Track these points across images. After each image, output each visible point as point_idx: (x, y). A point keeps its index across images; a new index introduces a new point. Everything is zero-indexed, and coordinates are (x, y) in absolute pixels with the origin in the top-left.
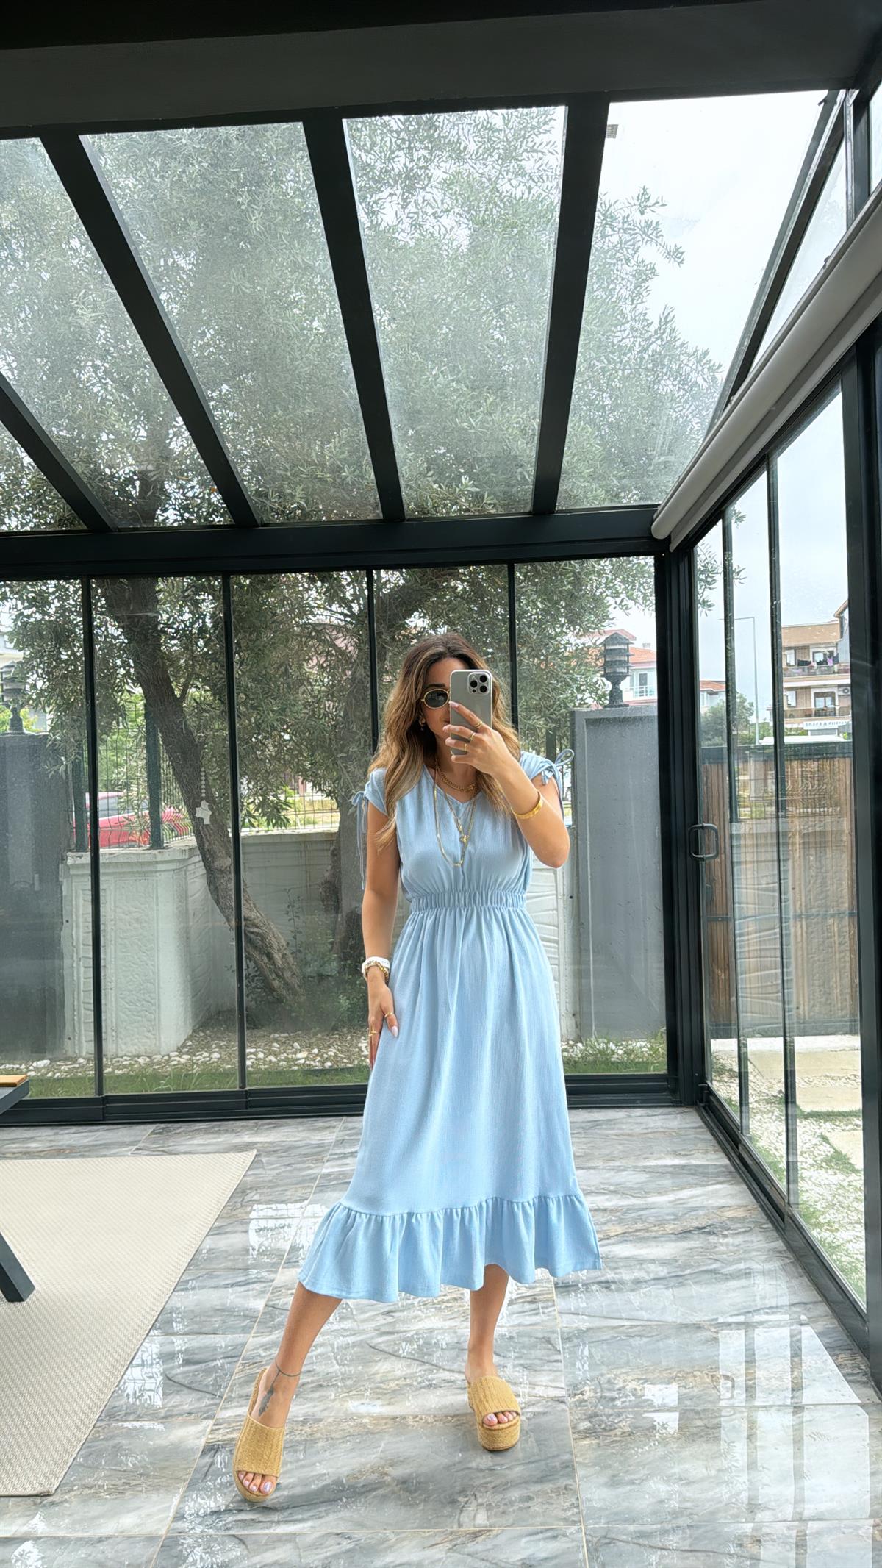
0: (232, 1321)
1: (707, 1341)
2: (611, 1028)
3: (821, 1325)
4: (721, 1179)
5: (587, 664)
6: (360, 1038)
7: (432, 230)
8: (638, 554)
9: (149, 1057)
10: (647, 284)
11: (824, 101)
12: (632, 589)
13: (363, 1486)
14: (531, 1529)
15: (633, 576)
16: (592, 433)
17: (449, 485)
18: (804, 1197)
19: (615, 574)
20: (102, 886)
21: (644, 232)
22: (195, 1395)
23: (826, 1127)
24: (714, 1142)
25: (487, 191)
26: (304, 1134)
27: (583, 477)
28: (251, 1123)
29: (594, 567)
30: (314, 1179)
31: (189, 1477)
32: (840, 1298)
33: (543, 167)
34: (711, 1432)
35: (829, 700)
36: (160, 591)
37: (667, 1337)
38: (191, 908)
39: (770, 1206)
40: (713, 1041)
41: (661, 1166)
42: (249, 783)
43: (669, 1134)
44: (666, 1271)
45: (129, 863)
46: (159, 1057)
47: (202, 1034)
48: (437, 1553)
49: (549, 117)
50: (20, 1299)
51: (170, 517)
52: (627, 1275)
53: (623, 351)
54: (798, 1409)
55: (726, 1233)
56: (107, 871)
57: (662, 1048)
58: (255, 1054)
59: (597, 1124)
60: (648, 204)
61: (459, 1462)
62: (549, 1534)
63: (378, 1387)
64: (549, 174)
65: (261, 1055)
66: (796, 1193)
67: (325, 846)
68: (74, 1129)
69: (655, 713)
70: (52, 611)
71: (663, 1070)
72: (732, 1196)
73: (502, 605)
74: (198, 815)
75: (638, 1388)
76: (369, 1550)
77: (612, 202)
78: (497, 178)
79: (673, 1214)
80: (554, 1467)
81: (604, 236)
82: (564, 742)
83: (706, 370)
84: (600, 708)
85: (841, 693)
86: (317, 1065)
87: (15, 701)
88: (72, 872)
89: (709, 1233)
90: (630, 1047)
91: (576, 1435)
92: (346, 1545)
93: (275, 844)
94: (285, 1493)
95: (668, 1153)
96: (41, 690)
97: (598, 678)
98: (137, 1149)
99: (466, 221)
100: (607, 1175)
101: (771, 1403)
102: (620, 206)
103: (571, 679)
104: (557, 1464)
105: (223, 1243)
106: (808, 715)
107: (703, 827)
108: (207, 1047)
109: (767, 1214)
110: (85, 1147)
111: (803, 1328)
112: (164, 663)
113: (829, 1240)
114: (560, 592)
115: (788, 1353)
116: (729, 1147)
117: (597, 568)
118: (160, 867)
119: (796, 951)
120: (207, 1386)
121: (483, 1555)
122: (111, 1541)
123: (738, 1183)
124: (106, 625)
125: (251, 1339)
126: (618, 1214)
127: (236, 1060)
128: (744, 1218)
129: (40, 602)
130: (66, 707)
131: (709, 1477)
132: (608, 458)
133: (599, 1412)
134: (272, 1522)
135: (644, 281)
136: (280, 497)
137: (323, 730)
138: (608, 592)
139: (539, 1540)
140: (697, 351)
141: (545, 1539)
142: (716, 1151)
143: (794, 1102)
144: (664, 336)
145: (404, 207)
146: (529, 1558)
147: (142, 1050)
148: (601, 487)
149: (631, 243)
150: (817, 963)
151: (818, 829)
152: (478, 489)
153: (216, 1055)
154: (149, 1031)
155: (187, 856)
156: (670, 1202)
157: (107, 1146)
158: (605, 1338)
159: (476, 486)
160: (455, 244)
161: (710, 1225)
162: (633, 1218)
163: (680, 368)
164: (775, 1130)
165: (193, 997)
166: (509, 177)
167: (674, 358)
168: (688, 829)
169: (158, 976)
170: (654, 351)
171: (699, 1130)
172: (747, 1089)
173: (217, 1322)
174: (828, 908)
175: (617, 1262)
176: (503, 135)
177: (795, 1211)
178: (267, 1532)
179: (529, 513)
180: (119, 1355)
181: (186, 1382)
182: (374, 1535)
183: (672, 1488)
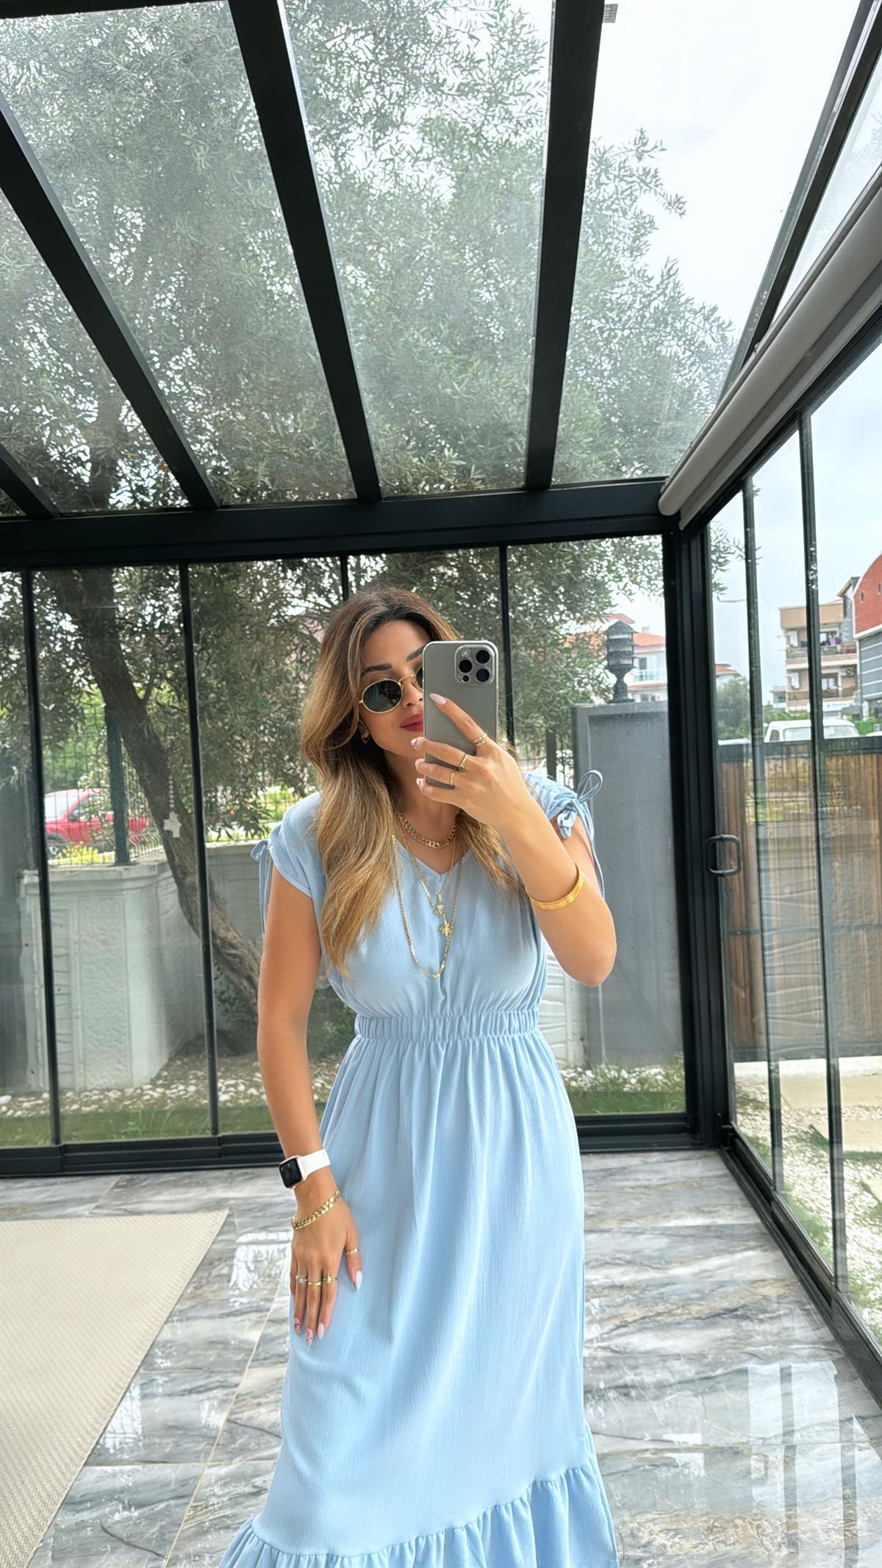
0: (189, 1445)
2: (627, 1054)
4: (752, 1243)
5: (589, 656)
7: (409, 181)
9: (122, 1091)
10: (646, 238)
12: (636, 573)
15: (637, 558)
17: (431, 460)
19: (619, 553)
21: (642, 180)
22: (134, 1555)
23: (865, 1171)
24: (742, 1195)
25: (471, 139)
27: (581, 448)
28: (224, 1173)
29: (594, 549)
33: (532, 110)
35: (831, 681)
36: (117, 582)
38: (163, 927)
39: (811, 1282)
41: (682, 1228)
42: (225, 790)
43: (690, 1185)
44: (693, 1371)
45: (93, 881)
46: (131, 1091)
47: (179, 1063)
49: (538, 55)
51: (121, 499)
52: (648, 1377)
53: (621, 309)
55: (761, 1316)
57: (679, 1077)
58: (235, 1086)
59: (610, 1173)
60: (646, 148)
64: (539, 118)
68: (28, 1182)
69: (665, 709)
71: (681, 1108)
72: (766, 1266)
73: (494, 591)
74: (166, 828)
75: (668, 1544)
77: (607, 148)
78: (483, 124)
79: (697, 1291)
81: (599, 184)
82: (566, 742)
83: (714, 329)
84: (604, 703)
85: (844, 674)
88: (30, 891)
89: (745, 1317)
90: (644, 1075)
95: (690, 1210)
97: (600, 670)
98: (97, 1208)
99: (448, 171)
100: (623, 1240)
102: (616, 152)
103: (572, 672)
105: (180, 1332)
107: (722, 839)
108: (185, 1078)
109: (808, 1291)
110: (38, 1205)
112: (125, 663)
114: (559, 577)
116: (759, 1202)
117: (599, 550)
118: (127, 885)
120: (149, 1540)
123: (773, 1249)
125: (207, 1471)
126: (637, 1292)
128: (783, 1296)
132: (609, 429)
135: (642, 235)
136: (241, 475)
138: (610, 577)
140: (704, 307)
142: (744, 1206)
143: (840, 1142)
144: (667, 292)
145: (375, 149)
147: (112, 1083)
148: (600, 459)
149: (628, 192)
150: (845, 980)
151: (843, 833)
152: (463, 463)
153: (190, 1090)
154: (120, 1063)
155: (155, 873)
156: (695, 1275)
157: (64, 1203)
158: (624, 1468)
159: (461, 459)
160: (435, 195)
161: (743, 1306)
162: (654, 1298)
163: (685, 327)
164: (809, 1175)
165: (169, 1023)
166: (496, 121)
167: (678, 316)
168: (705, 842)
169: (128, 1003)
170: (656, 308)
171: (724, 1180)
172: (780, 1123)
173: (168, 1445)
174: (852, 919)
175: (636, 1358)
176: (487, 76)
177: (844, 1295)
179: (522, 489)
180: (49, 1494)
181: (124, 1535)
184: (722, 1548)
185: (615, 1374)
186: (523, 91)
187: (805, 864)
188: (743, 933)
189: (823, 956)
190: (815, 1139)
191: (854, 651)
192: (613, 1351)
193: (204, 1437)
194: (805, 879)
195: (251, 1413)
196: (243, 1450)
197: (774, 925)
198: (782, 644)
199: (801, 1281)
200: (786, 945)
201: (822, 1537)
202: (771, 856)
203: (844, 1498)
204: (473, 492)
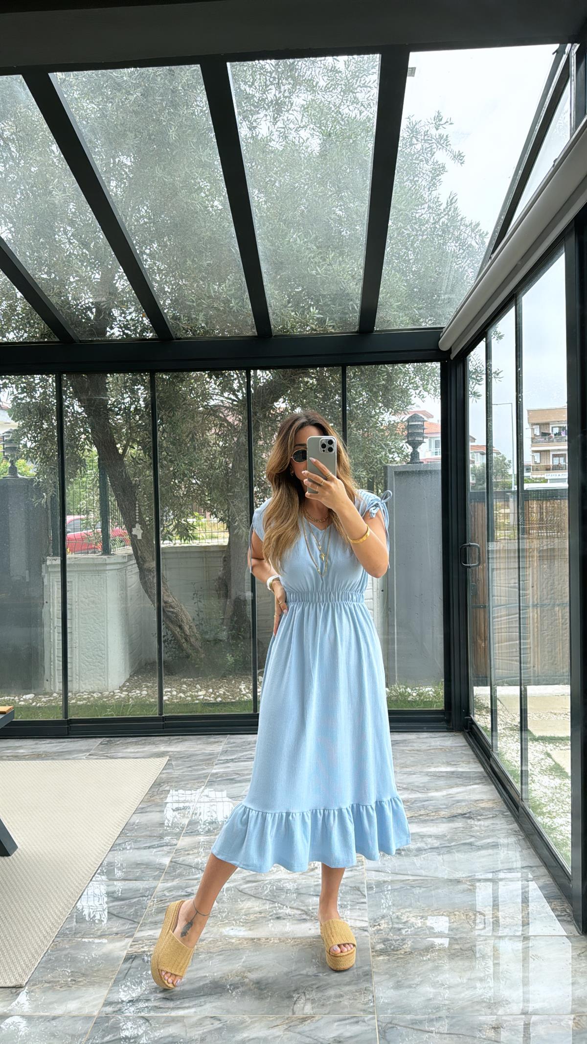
0: (149, 872)
1: (464, 891)
2: (409, 678)
3: (542, 881)
4: (478, 781)
5: (395, 435)
6: (240, 682)
7: (294, 140)
8: (431, 361)
9: (101, 693)
10: (440, 177)
11: (557, 51)
12: (427, 384)
13: (230, 985)
14: (341, 1016)
15: (428, 375)
16: (400, 278)
17: (302, 314)
18: (533, 794)
19: (417, 372)
20: (68, 579)
21: (438, 142)
22: (121, 921)
23: (550, 747)
24: (474, 756)
25: (333, 114)
26: (200, 746)
27: (393, 308)
28: (166, 738)
29: (401, 369)
30: (206, 777)
31: (114, 977)
32: (554, 864)
33: (371, 97)
34: (464, 953)
35: (562, 459)
36: (109, 382)
37: (437, 888)
38: (129, 594)
39: (509, 800)
40: (475, 688)
41: (438, 772)
42: (169, 512)
43: (443, 750)
44: (439, 843)
45: (87, 565)
46: (107, 693)
47: (136, 678)
48: (277, 1032)
50: (8, 855)
51: (115, 332)
53: (421, 223)
54: (526, 938)
55: (479, 818)
56: (71, 570)
57: (442, 693)
58: (170, 692)
60: (441, 123)
61: (295, 970)
62: (355, 1020)
63: (243, 918)
65: (175, 693)
66: (527, 791)
67: (219, 554)
68: (48, 741)
69: (439, 468)
70: (37, 396)
71: (441, 707)
72: (485, 793)
73: (338, 393)
74: (133, 533)
76: (233, 1029)
77: (417, 121)
78: (340, 104)
79: (444, 804)
80: (359, 975)
81: (411, 144)
82: (380, 486)
83: (477, 237)
84: (404, 464)
86: (212, 700)
87: (12, 456)
88: (50, 570)
89: (470, 818)
90: (421, 691)
91: (374, 953)
92: (217, 1025)
93: (186, 552)
95: (443, 763)
96: (30, 448)
97: (403, 444)
98: (90, 755)
99: (318, 134)
100: (402, 777)
101: (505, 934)
102: (422, 125)
103: (385, 444)
104: (361, 973)
106: (548, 469)
107: (470, 545)
108: (139, 687)
109: (507, 806)
110: (55, 753)
111: (530, 882)
112: (111, 431)
113: (549, 824)
114: (378, 386)
115: (520, 900)
116: (484, 760)
117: (404, 370)
118: (108, 567)
119: (534, 628)
120: (129, 915)
121: (308, 1033)
122: (61, 1019)
123: (489, 784)
124: (73, 405)
125: (160, 885)
126: (410, 803)
127: (157, 696)
128: (493, 808)
129: (29, 389)
130: (46, 459)
131: (462, 983)
132: (411, 296)
133: (390, 938)
134: (168, 1008)
135: (438, 175)
136: (189, 320)
137: (217, 477)
138: (411, 386)
139: (346, 1024)
140: (471, 223)
141: (350, 1024)
142: (475, 762)
143: (527, 730)
144: (450, 213)
145: (275, 123)
146: (339, 1036)
147: (96, 688)
148: (406, 315)
149: (429, 149)
152: (322, 316)
153: (145, 693)
154: (101, 676)
155: (126, 560)
156: (443, 796)
157: (70, 752)
158: (396, 888)
159: (321, 314)
160: (309, 150)
161: (469, 812)
162: (419, 807)
163: (460, 234)
165: (130, 653)
166: (348, 104)
167: (456, 228)
168: (460, 547)
169: (107, 640)
170: (443, 223)
171: (464, 748)
173: (138, 872)
176: (344, 75)
177: (526, 804)
178: (165, 1014)
179: (357, 332)
180: (72, 893)
181: (115, 913)
182: (236, 1019)
183: (437, 990)
193: (158, 869)
195: (185, 858)
196: (180, 875)
199: (505, 802)
204: (327, 333)
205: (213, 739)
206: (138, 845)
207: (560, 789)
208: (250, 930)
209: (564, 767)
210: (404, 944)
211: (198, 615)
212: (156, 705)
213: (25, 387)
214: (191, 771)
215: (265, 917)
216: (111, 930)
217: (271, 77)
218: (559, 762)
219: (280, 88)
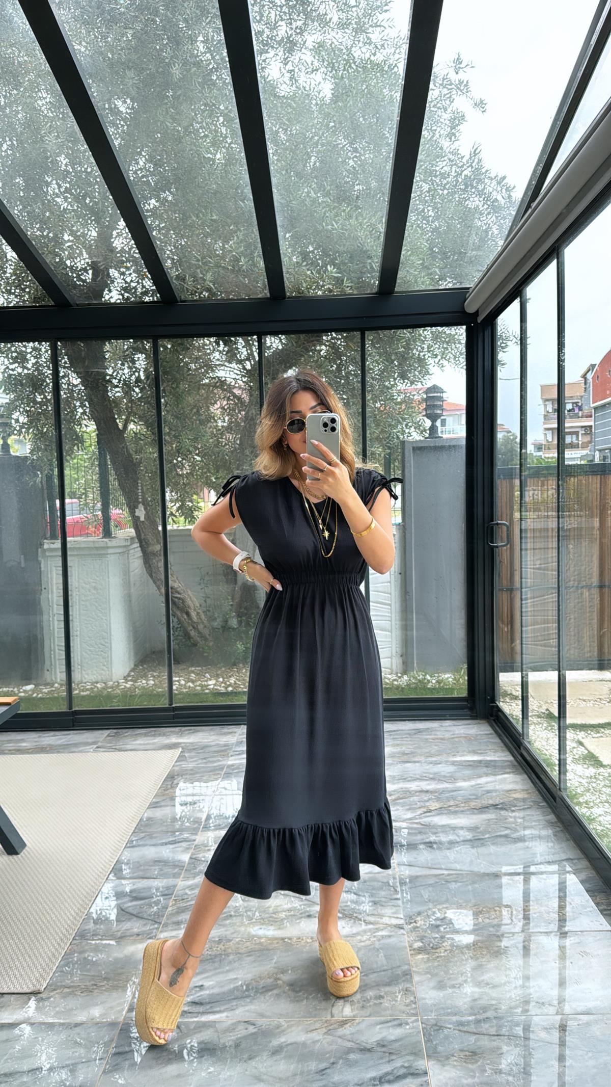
0: (168, 870)
2: (427, 665)
3: (583, 875)
4: (508, 770)
5: (413, 408)
7: (304, 85)
8: (457, 324)
9: (105, 683)
10: (459, 127)
12: (446, 352)
13: (263, 987)
14: (383, 1019)
17: (319, 272)
18: (570, 784)
19: (436, 338)
20: (69, 564)
21: (458, 88)
22: (142, 922)
23: (581, 735)
24: (502, 745)
25: (345, 56)
26: (214, 737)
27: (414, 267)
28: (177, 729)
29: (419, 335)
30: (222, 769)
32: (598, 855)
35: (574, 437)
36: (108, 351)
37: (474, 882)
38: (132, 580)
39: (545, 790)
40: (501, 675)
41: (465, 761)
42: (173, 491)
43: (468, 738)
44: (471, 836)
45: (89, 548)
46: (111, 683)
47: (141, 667)
48: (315, 1036)
50: (16, 853)
51: (113, 296)
52: (444, 838)
53: (444, 176)
54: (563, 935)
55: (513, 809)
56: (73, 553)
57: (463, 679)
58: (178, 681)
59: (419, 731)
60: (461, 66)
62: (395, 1023)
63: (271, 917)
64: (389, 43)
65: (183, 682)
66: (565, 782)
68: (52, 733)
69: (464, 443)
70: (29, 366)
71: (464, 694)
72: (516, 782)
73: (355, 364)
74: (137, 514)
76: (269, 1033)
78: (352, 46)
79: (474, 795)
80: (398, 974)
82: (397, 464)
83: (504, 191)
84: (422, 439)
85: (583, 432)
86: (223, 690)
87: (4, 431)
88: (47, 554)
89: (502, 809)
90: (441, 678)
91: (412, 952)
92: (252, 1029)
94: (207, 992)
95: (469, 752)
96: (23, 423)
97: (421, 418)
98: (98, 747)
99: (330, 79)
100: (427, 767)
101: (550, 930)
103: (402, 418)
104: (400, 973)
105: (158, 813)
107: (497, 524)
108: (145, 676)
109: (542, 796)
110: (60, 746)
111: (569, 875)
112: (111, 405)
113: (587, 814)
114: (396, 353)
116: (513, 748)
118: (110, 551)
120: (150, 915)
121: (349, 1037)
122: (85, 1025)
123: (520, 774)
124: (68, 376)
125: (180, 882)
126: (436, 794)
127: (166, 685)
128: (526, 799)
129: (21, 359)
130: (40, 436)
133: (428, 936)
134: (199, 1013)
135: (457, 125)
136: (194, 281)
137: (225, 455)
138: (429, 355)
139: (389, 1027)
140: (497, 176)
141: (393, 1026)
142: (503, 751)
143: (565, 717)
144: (473, 165)
145: (286, 64)
146: (382, 1040)
147: (99, 679)
148: (427, 275)
149: (448, 96)
150: (572, 620)
151: (576, 526)
152: (340, 275)
153: (151, 682)
154: (104, 665)
155: (129, 543)
156: (472, 786)
157: (76, 745)
158: (430, 883)
159: (338, 273)
160: (322, 95)
161: (502, 803)
162: (447, 797)
163: (484, 188)
164: (545, 736)
165: (135, 642)
166: (361, 45)
167: (480, 181)
168: (486, 525)
169: (110, 628)
170: (466, 176)
171: (490, 736)
172: (528, 708)
173: (156, 870)
174: (579, 582)
175: (436, 829)
177: (564, 795)
178: (196, 1019)
179: (376, 293)
180: (87, 893)
181: (135, 913)
182: (272, 1023)
183: (482, 990)
184: (487, 921)
185: (424, 836)
186: (378, 24)
187: (550, 546)
188: (508, 590)
189: (559, 606)
190: (550, 716)
191: (591, 416)
192: (422, 825)
193: (175, 866)
194: (550, 555)
197: (529, 585)
198: (542, 411)
199: (538, 790)
200: (537, 597)
201: (545, 915)
202: (529, 540)
203: (559, 897)
204: (346, 295)
205: (226, 729)
206: (154, 841)
207: (595, 778)
208: (279, 929)
209: (597, 755)
210: (443, 942)
211: (205, 601)
212: (163, 695)
213: (16, 357)
214: (206, 763)
215: (294, 915)
216: (131, 931)
217: (281, 12)
218: (592, 751)
219: (291, 24)
